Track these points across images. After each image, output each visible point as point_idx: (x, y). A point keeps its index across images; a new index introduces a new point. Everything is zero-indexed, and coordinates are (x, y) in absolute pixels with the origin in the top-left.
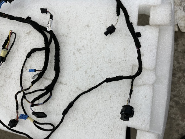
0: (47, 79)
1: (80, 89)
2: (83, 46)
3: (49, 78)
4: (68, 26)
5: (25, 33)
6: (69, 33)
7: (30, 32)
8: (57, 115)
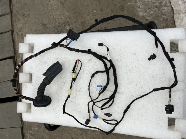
0: (108, 91)
1: (133, 96)
2: (133, 68)
3: (110, 90)
4: (120, 54)
5: (88, 60)
6: (121, 59)
7: (91, 59)
8: (118, 114)
